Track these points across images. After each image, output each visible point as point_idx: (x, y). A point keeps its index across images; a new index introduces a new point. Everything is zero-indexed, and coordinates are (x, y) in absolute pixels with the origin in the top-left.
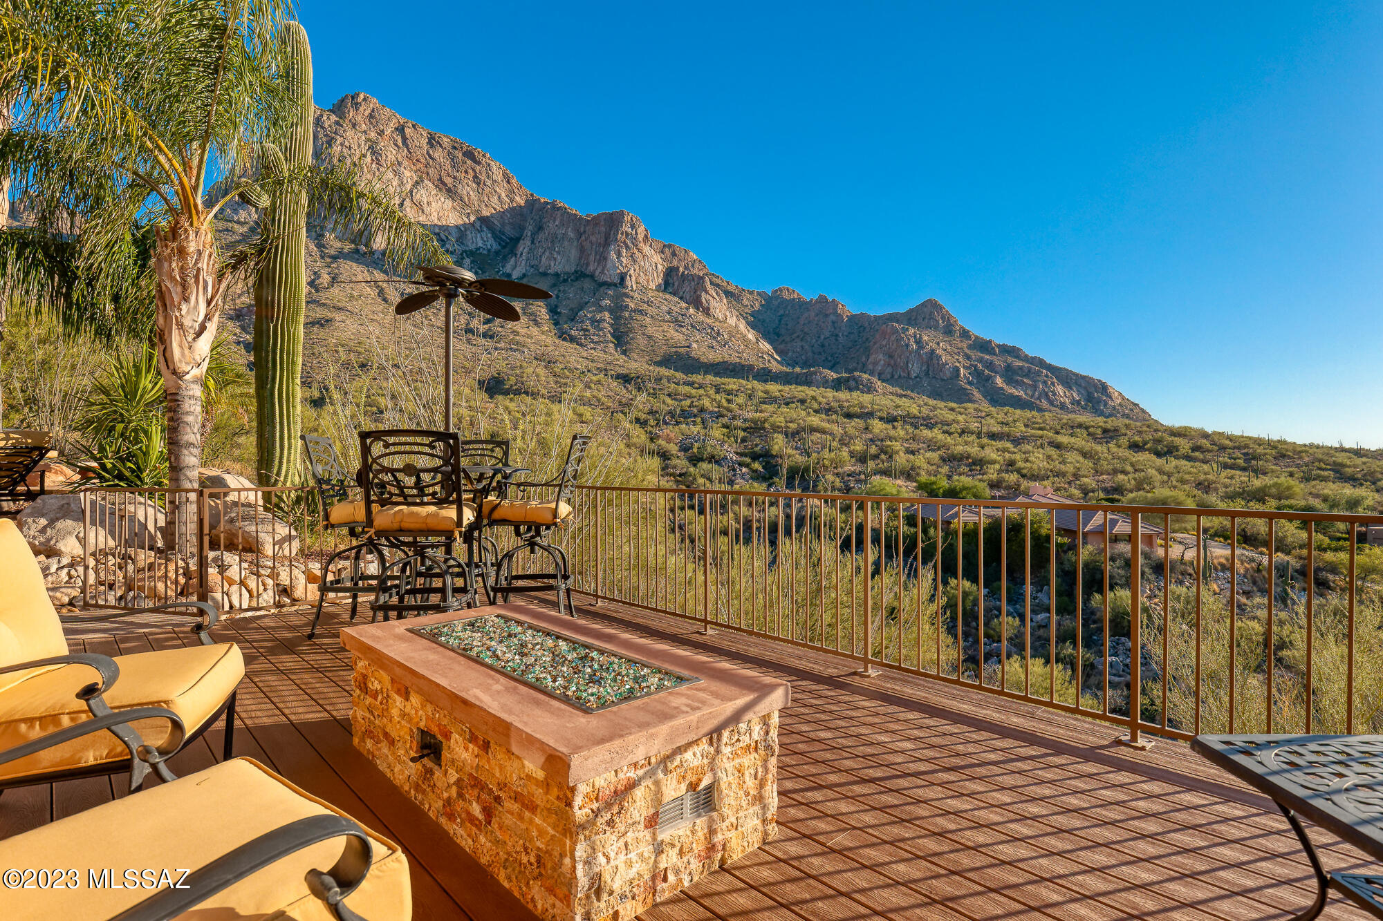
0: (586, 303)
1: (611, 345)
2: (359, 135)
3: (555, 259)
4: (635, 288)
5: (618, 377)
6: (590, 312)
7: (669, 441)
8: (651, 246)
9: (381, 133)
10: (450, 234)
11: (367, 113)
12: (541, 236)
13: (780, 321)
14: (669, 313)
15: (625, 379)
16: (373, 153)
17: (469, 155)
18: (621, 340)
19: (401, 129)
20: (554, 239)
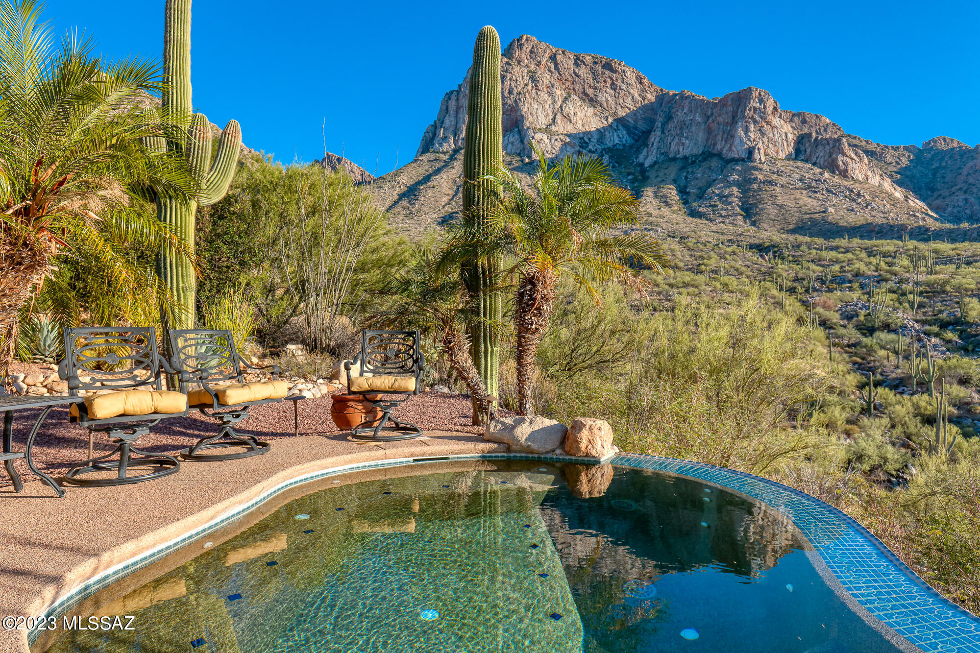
0: (714, 181)
1: (740, 217)
2: (523, 69)
3: (683, 144)
4: (763, 160)
5: (751, 247)
6: (719, 189)
7: (826, 307)
8: (780, 117)
9: (538, 64)
10: (592, 136)
11: (528, 50)
12: (671, 125)
13: (934, 174)
14: (801, 180)
15: (760, 249)
16: (533, 81)
17: (608, 66)
18: (749, 212)
19: (553, 58)
20: (683, 126)
